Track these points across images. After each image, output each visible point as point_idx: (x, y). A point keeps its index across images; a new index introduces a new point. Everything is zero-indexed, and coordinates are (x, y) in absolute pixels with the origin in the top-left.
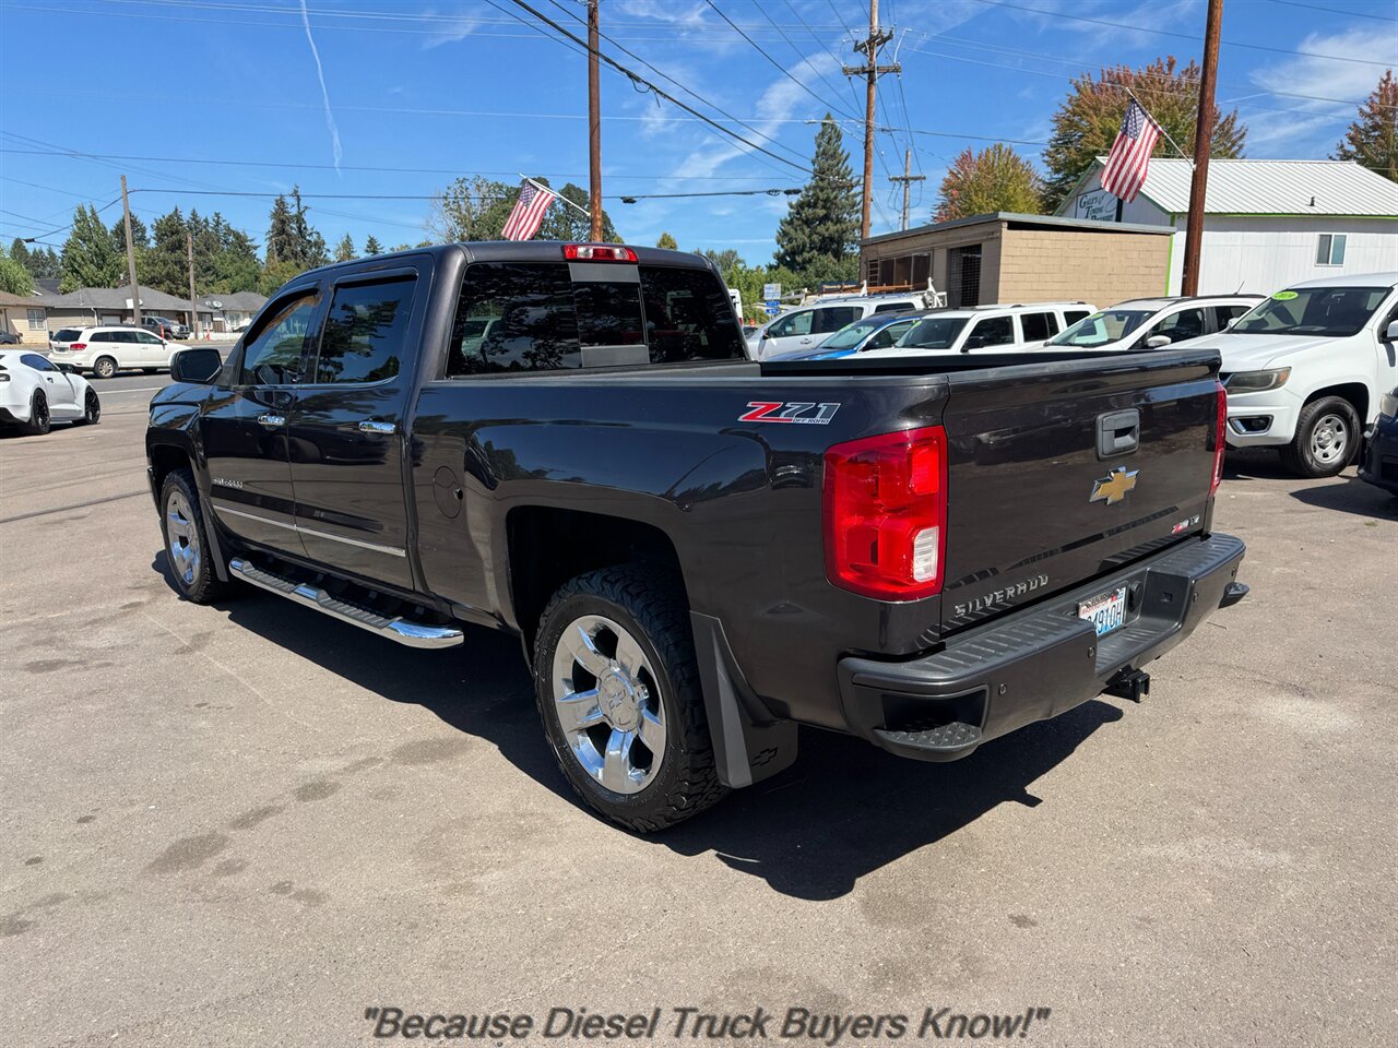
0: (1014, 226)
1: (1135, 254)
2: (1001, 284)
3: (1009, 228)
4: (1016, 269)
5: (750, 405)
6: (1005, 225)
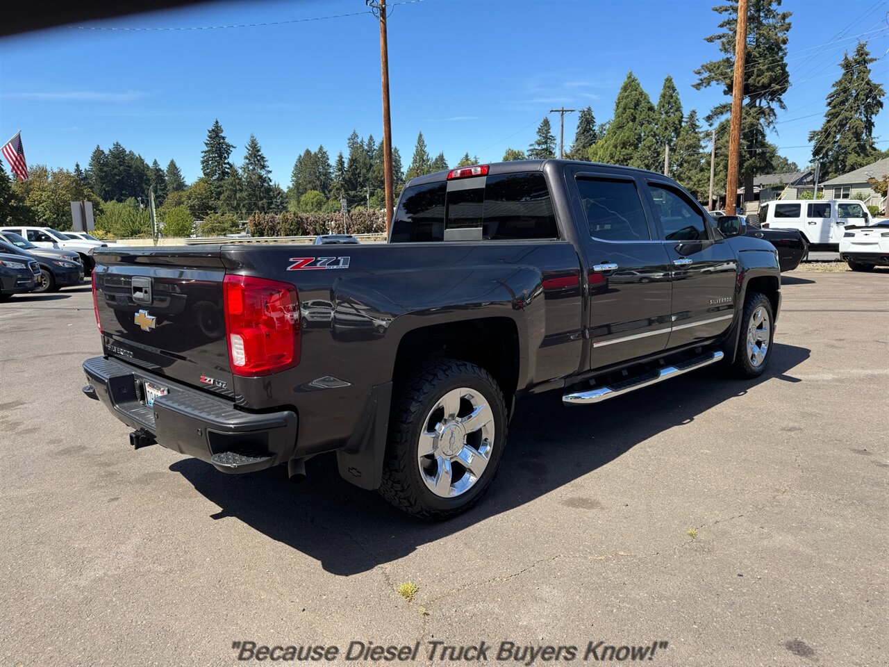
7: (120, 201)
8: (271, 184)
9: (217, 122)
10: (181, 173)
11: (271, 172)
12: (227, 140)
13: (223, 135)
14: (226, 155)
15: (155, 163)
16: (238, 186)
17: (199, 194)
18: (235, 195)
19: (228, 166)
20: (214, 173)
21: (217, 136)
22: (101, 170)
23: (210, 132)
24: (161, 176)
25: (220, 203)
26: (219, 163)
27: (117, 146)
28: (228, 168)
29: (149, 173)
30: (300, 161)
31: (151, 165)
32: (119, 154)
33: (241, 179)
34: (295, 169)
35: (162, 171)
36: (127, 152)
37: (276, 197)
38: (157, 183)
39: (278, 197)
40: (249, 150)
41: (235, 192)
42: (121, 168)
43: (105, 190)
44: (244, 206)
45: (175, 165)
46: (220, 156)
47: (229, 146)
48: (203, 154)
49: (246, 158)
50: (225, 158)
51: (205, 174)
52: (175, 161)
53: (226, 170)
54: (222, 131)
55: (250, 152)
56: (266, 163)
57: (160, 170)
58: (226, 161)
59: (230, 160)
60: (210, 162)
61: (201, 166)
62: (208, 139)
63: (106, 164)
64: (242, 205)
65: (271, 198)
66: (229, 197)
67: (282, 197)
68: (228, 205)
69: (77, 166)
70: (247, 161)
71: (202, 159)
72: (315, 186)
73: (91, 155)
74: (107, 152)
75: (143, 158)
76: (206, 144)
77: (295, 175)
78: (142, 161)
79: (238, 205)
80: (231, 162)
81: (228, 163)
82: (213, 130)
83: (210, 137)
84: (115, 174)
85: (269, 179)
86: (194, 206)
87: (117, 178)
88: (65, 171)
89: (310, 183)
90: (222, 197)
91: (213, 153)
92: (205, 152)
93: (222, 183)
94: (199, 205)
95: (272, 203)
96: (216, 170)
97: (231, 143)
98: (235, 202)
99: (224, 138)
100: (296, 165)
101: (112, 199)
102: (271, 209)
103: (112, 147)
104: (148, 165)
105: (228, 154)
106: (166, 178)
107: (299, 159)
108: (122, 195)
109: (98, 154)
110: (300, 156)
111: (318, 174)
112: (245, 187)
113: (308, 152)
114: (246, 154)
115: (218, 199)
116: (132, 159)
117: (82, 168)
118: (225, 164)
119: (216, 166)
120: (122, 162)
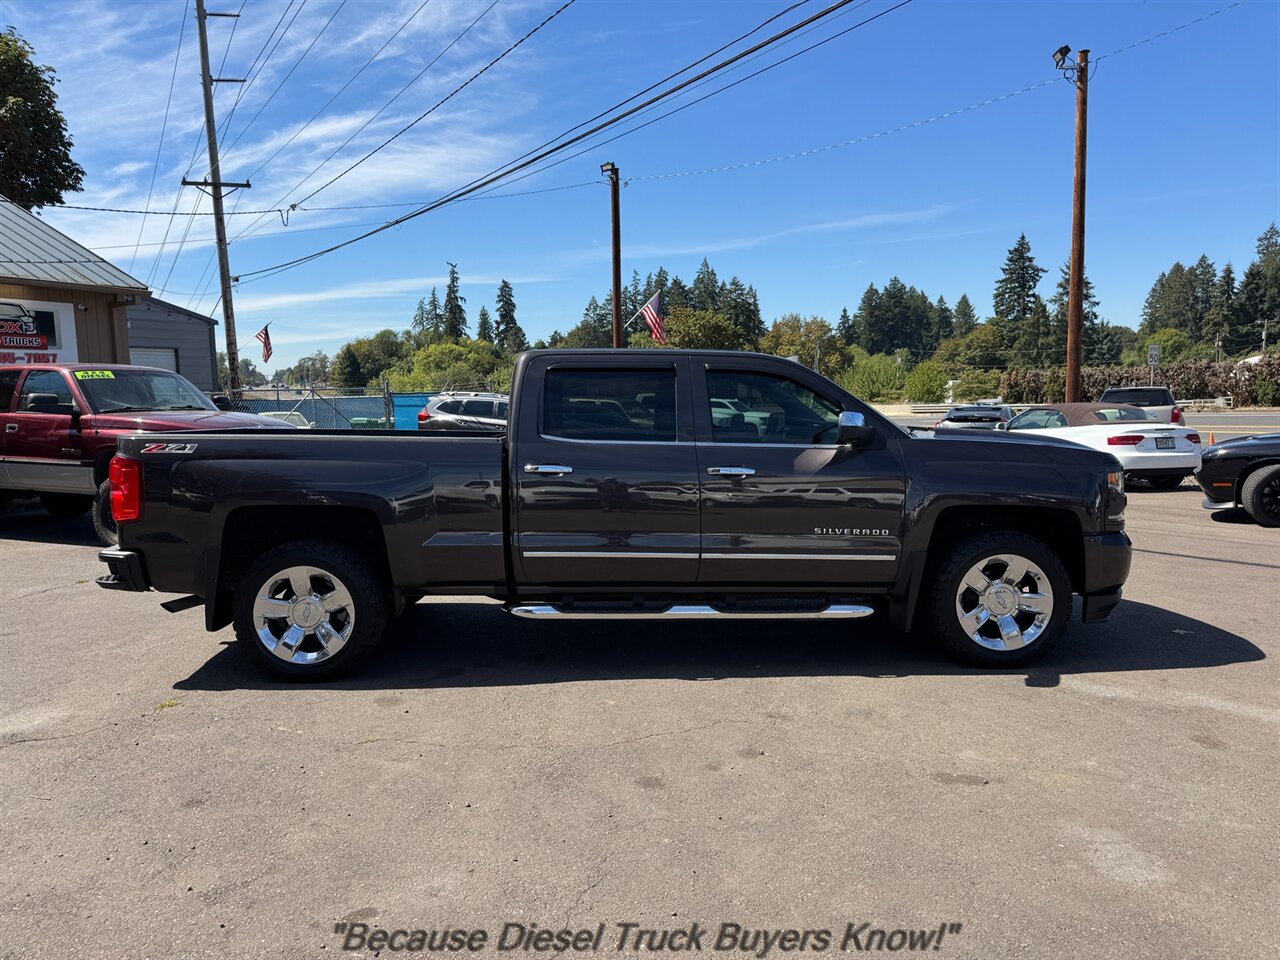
7: (890, 353)
8: (1096, 321)
9: (1023, 238)
10: (975, 312)
11: (1098, 304)
12: (1035, 263)
13: (1029, 255)
14: (1031, 283)
15: (941, 300)
16: (1042, 328)
17: (983, 341)
18: (1036, 340)
19: (1032, 299)
20: (1011, 310)
21: (1021, 257)
22: (871, 315)
23: (1010, 252)
24: (948, 317)
25: (1012, 352)
26: (1019, 296)
27: (895, 281)
28: (1034, 302)
29: (931, 315)
30: (1163, 283)
31: (935, 303)
32: (897, 293)
33: (1047, 317)
34: (1153, 296)
35: (950, 311)
36: (908, 289)
37: (1101, 342)
38: (940, 328)
39: (1105, 342)
40: (1066, 274)
41: (1038, 336)
42: (897, 310)
43: (873, 340)
44: (1048, 356)
45: (967, 302)
46: (1023, 286)
47: (1038, 270)
48: (998, 285)
49: (1060, 285)
50: (1030, 288)
51: (997, 313)
52: (968, 296)
53: (1030, 305)
54: (1029, 250)
55: (1067, 277)
56: (1091, 292)
57: (947, 310)
58: (1031, 292)
59: (1036, 291)
60: (1007, 296)
61: (993, 302)
62: (1008, 262)
63: (878, 307)
64: (1044, 355)
65: (1094, 343)
66: (1028, 344)
67: (1111, 341)
68: (1024, 355)
69: (845, 311)
70: (1061, 290)
71: (995, 292)
72: (1184, 321)
73: (862, 295)
74: (881, 291)
75: (926, 295)
76: (1004, 270)
77: (1151, 305)
78: (924, 298)
79: (1039, 355)
80: (1037, 294)
81: (1034, 295)
82: (1016, 250)
83: (1009, 260)
84: (888, 319)
85: (1094, 314)
86: (974, 358)
87: (890, 323)
88: (819, 319)
89: (1174, 315)
90: (1017, 345)
91: (1013, 281)
92: (1001, 282)
93: (1019, 324)
94: (982, 357)
95: (1093, 351)
96: (1014, 306)
97: (1040, 267)
98: (1035, 351)
99: (1030, 260)
100: (1154, 290)
101: (880, 351)
102: (1091, 359)
103: (888, 284)
104: (931, 304)
105: (1035, 281)
106: (954, 320)
107: (1161, 280)
108: (893, 345)
109: (872, 292)
110: (1164, 275)
111: (1191, 301)
112: (1052, 329)
113: (1178, 268)
114: (1060, 280)
115: (1011, 347)
116: (912, 296)
117: (851, 314)
118: (1029, 296)
119: (1015, 300)
120: (898, 304)
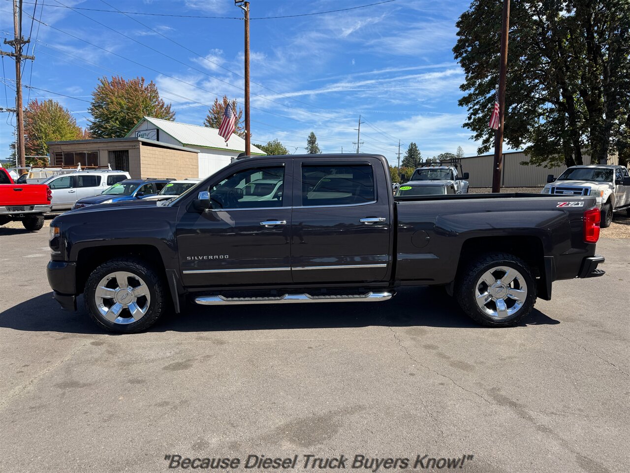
0: (144, 144)
1: (188, 160)
2: (141, 168)
3: (142, 145)
4: (146, 162)
5: (558, 203)
6: (141, 143)
